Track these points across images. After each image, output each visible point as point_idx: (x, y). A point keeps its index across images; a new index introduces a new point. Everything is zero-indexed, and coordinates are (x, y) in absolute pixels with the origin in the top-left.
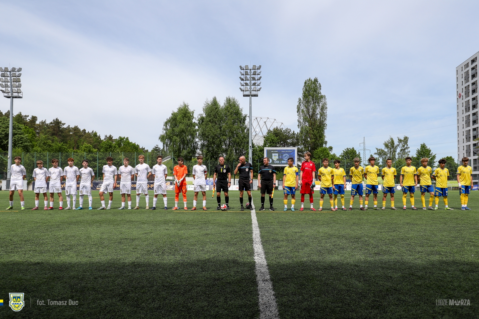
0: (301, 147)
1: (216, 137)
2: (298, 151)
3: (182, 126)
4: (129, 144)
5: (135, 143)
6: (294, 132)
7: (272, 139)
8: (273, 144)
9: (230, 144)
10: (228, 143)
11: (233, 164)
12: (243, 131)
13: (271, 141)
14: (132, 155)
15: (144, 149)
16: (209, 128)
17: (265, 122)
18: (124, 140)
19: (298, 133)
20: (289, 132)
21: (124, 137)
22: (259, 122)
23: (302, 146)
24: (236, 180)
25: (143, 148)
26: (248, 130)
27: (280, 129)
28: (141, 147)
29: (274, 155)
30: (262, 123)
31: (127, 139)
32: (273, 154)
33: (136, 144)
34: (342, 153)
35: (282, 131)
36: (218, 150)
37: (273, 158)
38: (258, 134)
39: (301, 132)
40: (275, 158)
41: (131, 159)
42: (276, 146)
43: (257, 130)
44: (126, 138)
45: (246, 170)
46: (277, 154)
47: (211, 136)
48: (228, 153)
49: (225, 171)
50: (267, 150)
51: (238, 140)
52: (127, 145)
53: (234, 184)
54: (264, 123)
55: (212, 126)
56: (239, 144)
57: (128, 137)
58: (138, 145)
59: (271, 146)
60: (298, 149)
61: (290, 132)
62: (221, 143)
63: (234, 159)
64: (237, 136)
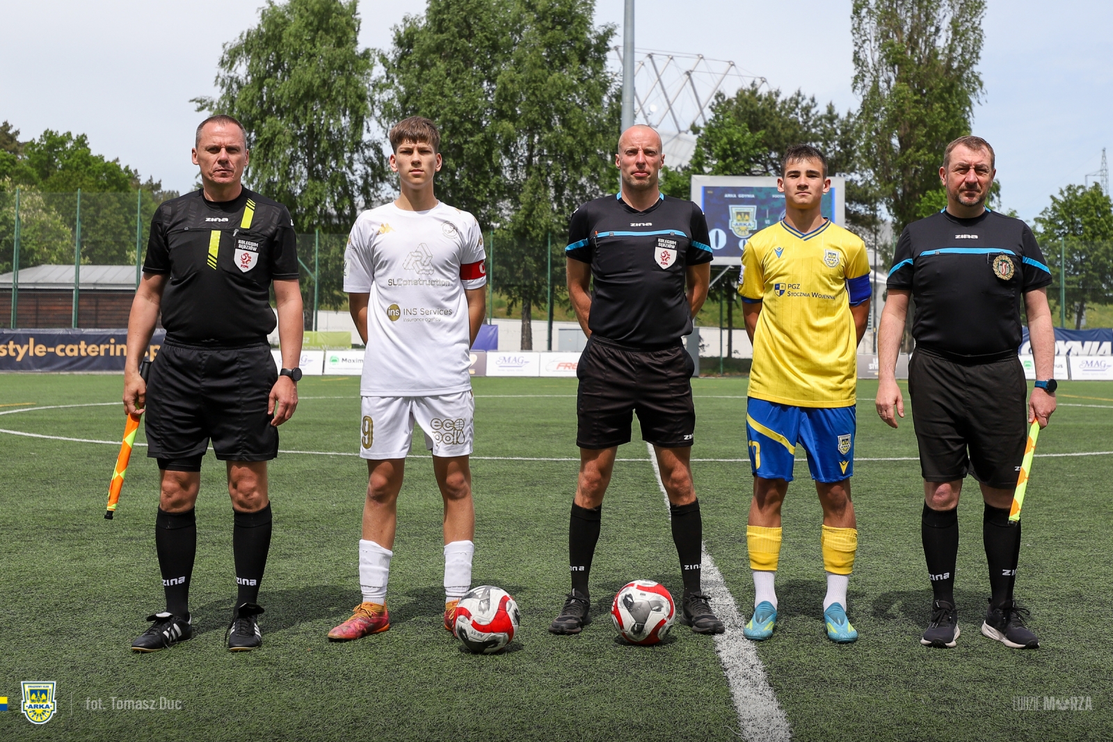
0: (862, 177)
1: (468, 126)
2: (849, 198)
3: (307, 73)
4: (88, 164)
5: (117, 160)
6: (830, 109)
7: (731, 142)
8: (735, 162)
9: (530, 159)
10: (523, 152)
11: (545, 253)
12: (594, 100)
13: (724, 150)
14: (97, 211)
15: (158, 186)
16: (435, 84)
17: (688, 73)
18: (69, 145)
19: (850, 115)
20: (807, 110)
21: (69, 134)
22: (660, 72)
23: (869, 174)
24: (556, 325)
25: (155, 181)
26: (619, 97)
27: (770, 93)
28: (143, 180)
29: (738, 213)
30: (673, 78)
31: (81, 141)
32: (733, 209)
33: (123, 168)
34: (1045, 211)
35: (775, 103)
36: (477, 185)
37: (733, 224)
38: (657, 126)
39: (869, 107)
40: (743, 228)
41: (96, 231)
42: (748, 173)
43: (653, 108)
44: (74, 137)
45: (658, 253)
46: (752, 209)
47: (443, 123)
48: (522, 198)
49: (246, 258)
50: (706, 189)
51: (569, 140)
52: (77, 169)
53: (550, 348)
54: (687, 76)
55: (448, 75)
56: (571, 157)
57: (83, 135)
58: (132, 168)
59: (723, 170)
60: (849, 186)
61: (813, 111)
62: (489, 153)
63: (548, 230)
64: (564, 122)
